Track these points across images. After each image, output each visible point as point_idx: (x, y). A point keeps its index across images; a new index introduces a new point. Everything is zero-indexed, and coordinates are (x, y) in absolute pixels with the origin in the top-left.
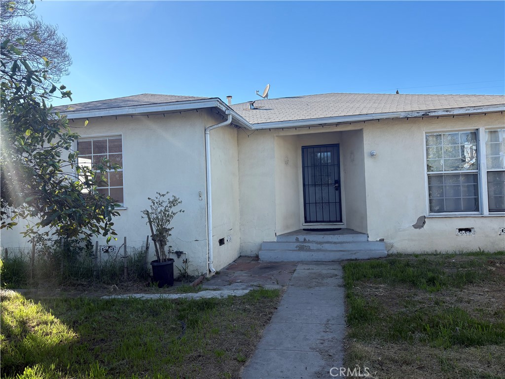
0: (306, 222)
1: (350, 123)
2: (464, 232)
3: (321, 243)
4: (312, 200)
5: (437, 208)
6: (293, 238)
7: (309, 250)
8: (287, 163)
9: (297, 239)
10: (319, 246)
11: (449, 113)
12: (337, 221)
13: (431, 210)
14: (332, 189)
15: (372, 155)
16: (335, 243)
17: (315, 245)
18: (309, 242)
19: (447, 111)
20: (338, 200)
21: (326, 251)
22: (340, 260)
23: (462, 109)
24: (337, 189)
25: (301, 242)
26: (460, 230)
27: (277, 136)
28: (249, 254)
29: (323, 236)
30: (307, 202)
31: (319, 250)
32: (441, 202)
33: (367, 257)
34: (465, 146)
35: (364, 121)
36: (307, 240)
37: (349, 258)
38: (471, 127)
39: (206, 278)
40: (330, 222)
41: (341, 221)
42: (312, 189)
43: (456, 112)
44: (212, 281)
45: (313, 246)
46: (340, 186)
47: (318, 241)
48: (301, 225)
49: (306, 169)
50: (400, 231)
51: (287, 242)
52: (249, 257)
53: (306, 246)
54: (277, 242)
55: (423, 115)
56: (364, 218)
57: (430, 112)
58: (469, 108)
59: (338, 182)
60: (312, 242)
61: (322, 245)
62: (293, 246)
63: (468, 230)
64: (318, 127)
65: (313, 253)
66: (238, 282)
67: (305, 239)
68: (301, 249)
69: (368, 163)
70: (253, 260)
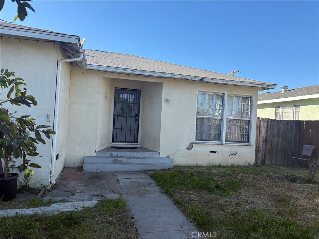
0: (113, 141)
1: (157, 77)
2: (212, 153)
3: (129, 158)
4: (119, 126)
5: (199, 138)
6: (108, 154)
7: (121, 163)
8: (106, 98)
9: (112, 155)
10: (129, 160)
11: (214, 81)
12: (134, 142)
13: (196, 139)
14: (133, 120)
15: (167, 101)
16: (139, 158)
17: (126, 159)
18: (120, 157)
19: (213, 80)
20: (136, 128)
21: (133, 164)
22: (144, 170)
23: (221, 80)
24: (136, 120)
25: (115, 157)
26: (211, 152)
27: (103, 77)
28: (71, 165)
29: (130, 153)
30: (115, 127)
31: (128, 163)
32: (202, 134)
33: (161, 168)
34: (217, 102)
35: (166, 78)
36: (119, 156)
37: (149, 169)
38: (221, 92)
39: (48, 190)
40: (130, 142)
41: (137, 142)
42: (120, 119)
43: (217, 81)
44: (54, 192)
45: (124, 160)
46: (138, 119)
47: (127, 156)
48: (109, 144)
49: (117, 104)
50: (179, 151)
51: (104, 157)
52: (72, 168)
53: (119, 160)
54: (96, 157)
55: (201, 80)
56: (157, 141)
57: (204, 79)
58: (224, 80)
59: (138, 115)
60: (123, 157)
61: (131, 160)
62: (110, 160)
63: (214, 152)
64: (136, 76)
65: (125, 166)
66: (79, 192)
67: (117, 155)
68: (115, 162)
69: (164, 105)
70: (77, 171)
